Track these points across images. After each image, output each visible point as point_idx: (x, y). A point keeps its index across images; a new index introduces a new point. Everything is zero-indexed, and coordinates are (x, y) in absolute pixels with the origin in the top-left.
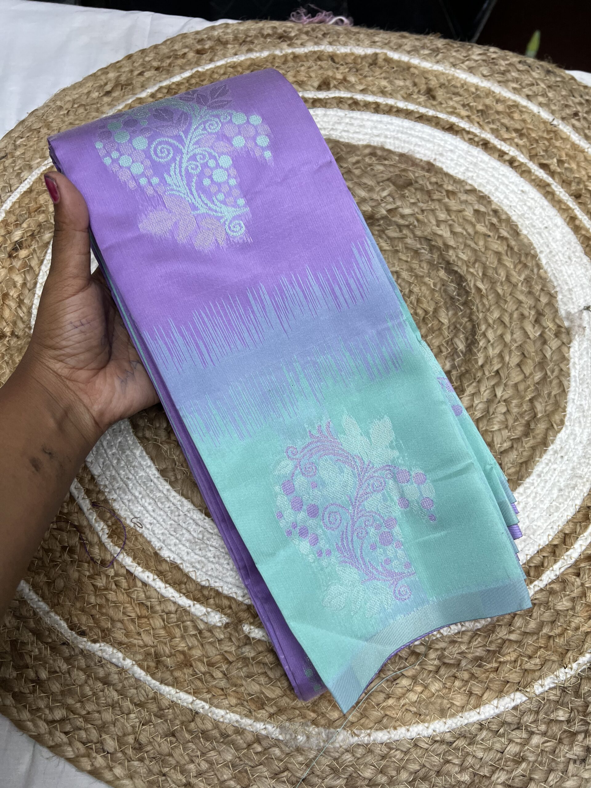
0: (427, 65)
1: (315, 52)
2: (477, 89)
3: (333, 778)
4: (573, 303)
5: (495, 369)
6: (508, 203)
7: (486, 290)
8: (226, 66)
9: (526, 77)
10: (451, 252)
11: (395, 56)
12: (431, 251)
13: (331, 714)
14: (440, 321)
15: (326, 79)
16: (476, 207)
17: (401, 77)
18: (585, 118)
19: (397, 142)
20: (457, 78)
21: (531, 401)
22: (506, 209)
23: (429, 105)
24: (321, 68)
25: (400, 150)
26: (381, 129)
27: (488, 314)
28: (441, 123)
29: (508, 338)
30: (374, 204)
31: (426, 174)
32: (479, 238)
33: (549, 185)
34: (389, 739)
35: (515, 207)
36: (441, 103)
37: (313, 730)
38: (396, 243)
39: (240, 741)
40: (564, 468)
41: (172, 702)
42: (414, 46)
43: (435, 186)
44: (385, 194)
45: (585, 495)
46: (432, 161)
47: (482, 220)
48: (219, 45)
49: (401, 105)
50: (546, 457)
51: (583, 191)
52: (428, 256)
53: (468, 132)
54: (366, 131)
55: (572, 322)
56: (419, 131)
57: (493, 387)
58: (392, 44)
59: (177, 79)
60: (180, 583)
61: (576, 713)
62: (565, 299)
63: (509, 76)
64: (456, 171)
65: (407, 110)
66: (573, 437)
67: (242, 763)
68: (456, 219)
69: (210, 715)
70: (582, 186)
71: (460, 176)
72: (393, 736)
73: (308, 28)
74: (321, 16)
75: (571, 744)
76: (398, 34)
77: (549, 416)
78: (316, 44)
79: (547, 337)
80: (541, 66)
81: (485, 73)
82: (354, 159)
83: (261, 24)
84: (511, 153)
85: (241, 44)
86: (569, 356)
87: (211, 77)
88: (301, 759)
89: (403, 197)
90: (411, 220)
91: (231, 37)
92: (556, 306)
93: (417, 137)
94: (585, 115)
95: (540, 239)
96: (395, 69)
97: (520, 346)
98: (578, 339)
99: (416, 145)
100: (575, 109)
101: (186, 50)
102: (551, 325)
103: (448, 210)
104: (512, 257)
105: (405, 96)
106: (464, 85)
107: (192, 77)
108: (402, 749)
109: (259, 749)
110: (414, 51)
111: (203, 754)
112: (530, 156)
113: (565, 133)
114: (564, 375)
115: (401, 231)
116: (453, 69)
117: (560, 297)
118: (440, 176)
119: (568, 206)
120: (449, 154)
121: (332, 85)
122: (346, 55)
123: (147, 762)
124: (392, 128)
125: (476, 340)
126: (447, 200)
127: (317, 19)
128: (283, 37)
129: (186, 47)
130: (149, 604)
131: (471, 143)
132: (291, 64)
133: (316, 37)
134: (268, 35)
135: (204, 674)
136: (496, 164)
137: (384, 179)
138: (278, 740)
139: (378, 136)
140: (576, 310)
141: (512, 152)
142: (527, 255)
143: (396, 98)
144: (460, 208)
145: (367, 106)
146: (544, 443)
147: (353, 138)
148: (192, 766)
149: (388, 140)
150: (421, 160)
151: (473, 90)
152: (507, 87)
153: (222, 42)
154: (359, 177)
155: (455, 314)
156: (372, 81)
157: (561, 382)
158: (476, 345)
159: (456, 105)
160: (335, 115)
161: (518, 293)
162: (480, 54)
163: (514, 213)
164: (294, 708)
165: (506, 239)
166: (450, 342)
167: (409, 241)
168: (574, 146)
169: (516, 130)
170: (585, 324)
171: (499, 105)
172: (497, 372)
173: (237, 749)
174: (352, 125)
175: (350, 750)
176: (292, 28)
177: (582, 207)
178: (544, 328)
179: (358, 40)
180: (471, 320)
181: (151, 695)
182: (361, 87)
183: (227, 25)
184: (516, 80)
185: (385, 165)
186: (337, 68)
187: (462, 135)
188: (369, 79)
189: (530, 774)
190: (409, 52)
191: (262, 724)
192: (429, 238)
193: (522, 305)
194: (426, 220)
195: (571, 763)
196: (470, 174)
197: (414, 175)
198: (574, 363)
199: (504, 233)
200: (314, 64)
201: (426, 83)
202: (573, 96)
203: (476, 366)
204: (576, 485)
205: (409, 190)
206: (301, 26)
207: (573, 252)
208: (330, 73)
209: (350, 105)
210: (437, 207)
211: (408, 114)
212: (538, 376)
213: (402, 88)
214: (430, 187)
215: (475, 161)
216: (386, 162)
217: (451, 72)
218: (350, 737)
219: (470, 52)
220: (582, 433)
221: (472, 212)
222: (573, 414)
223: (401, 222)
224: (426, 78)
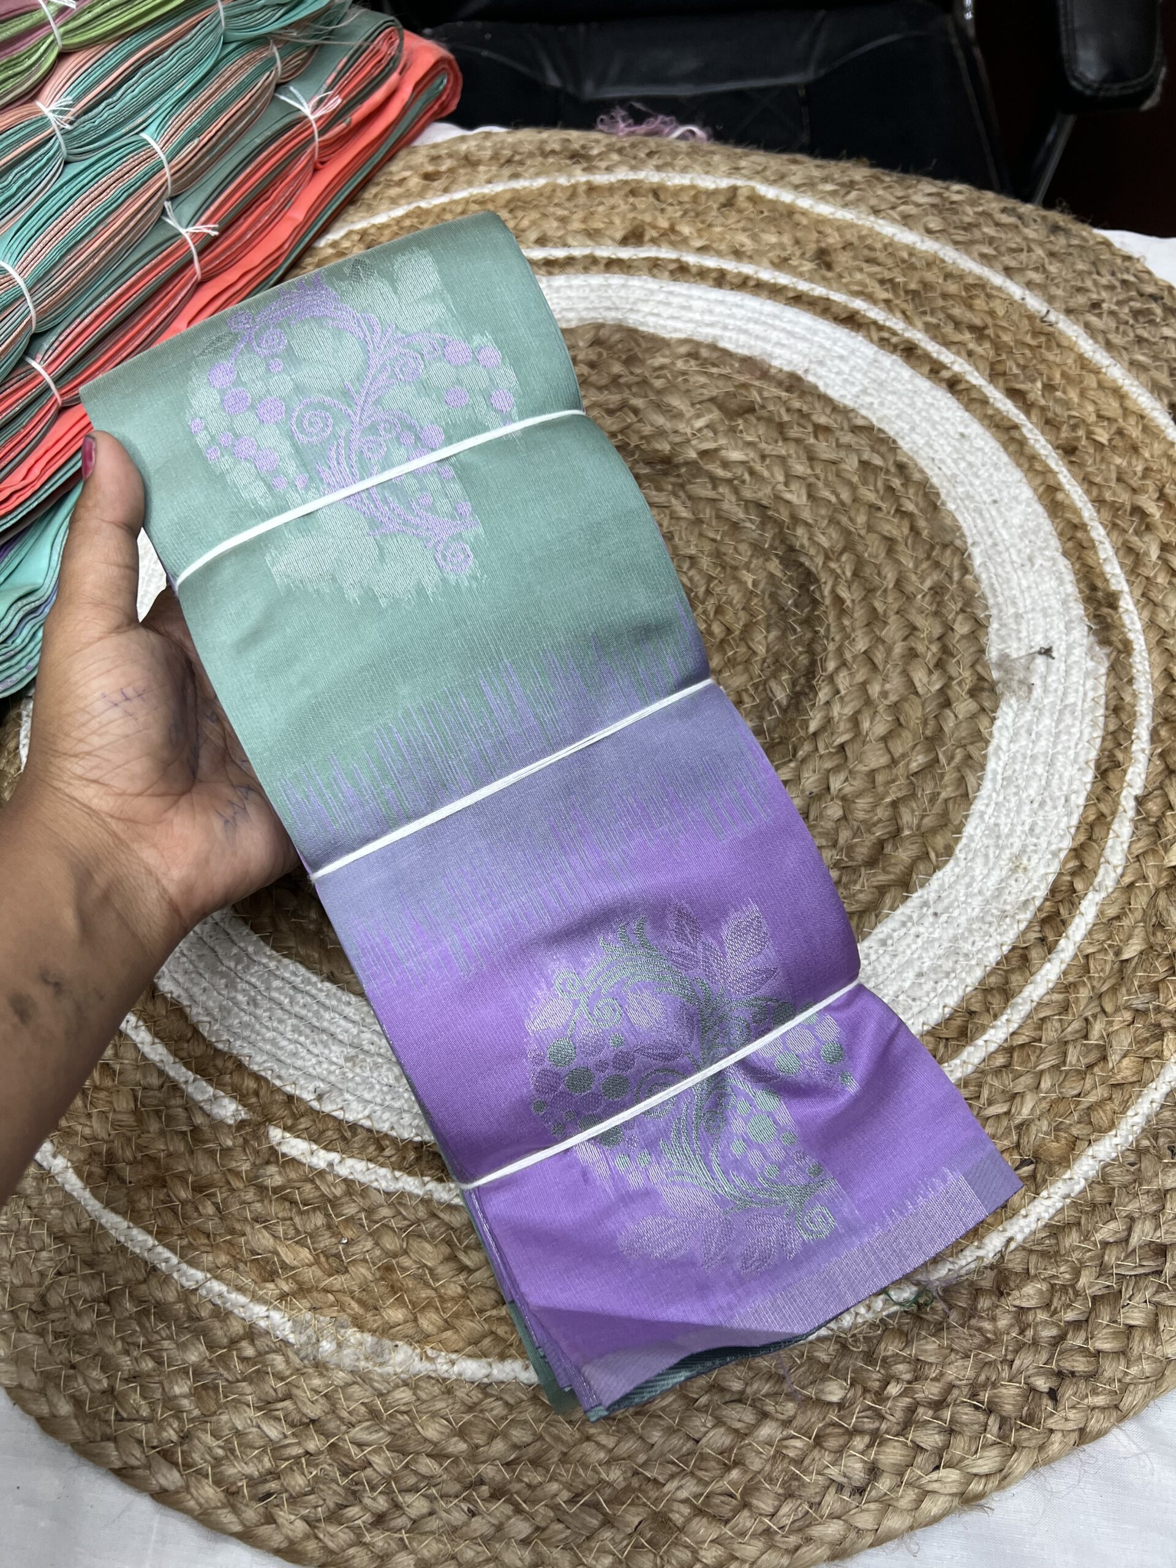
0: (824, 209)
1: (626, 182)
2: (911, 254)
3: (368, 1428)
4: (1019, 639)
5: (840, 740)
6: (931, 454)
7: (853, 601)
8: (467, 201)
9: (1010, 235)
10: (800, 531)
11: (769, 192)
12: (762, 526)
13: (390, 1312)
14: (750, 648)
15: (637, 227)
16: (865, 457)
17: (773, 229)
18: (1112, 313)
19: (743, 338)
20: (879, 234)
21: (894, 804)
22: (922, 463)
23: (817, 277)
24: (634, 208)
25: (745, 352)
26: (721, 314)
27: (846, 643)
28: (834, 309)
29: (875, 690)
30: (678, 439)
31: (784, 394)
32: (858, 510)
33: (1016, 427)
34: (487, 1376)
35: (943, 461)
36: (841, 276)
37: (353, 1335)
38: (701, 505)
39: (219, 1333)
40: (936, 935)
41: (118, 1242)
42: (811, 177)
43: (796, 416)
44: (699, 423)
45: (969, 989)
46: (800, 373)
47: (871, 480)
48: (464, 166)
49: (767, 275)
50: (904, 910)
51: (1084, 442)
52: (755, 535)
53: (881, 328)
54: (690, 315)
55: (1007, 671)
56: (790, 321)
57: (829, 771)
58: (768, 173)
59: (381, 219)
60: (181, 1038)
61: (860, 1393)
62: (1003, 632)
63: (977, 234)
64: (842, 392)
65: (775, 285)
66: (967, 879)
67: (213, 1370)
68: (822, 476)
69: (175, 1275)
70: (1081, 433)
71: (849, 402)
72: (495, 1372)
73: (626, 142)
74: (655, 123)
75: (840, 1452)
76: (785, 157)
77: (924, 835)
78: (633, 168)
79: (950, 693)
80: (1044, 218)
81: (931, 225)
82: (659, 361)
83: (545, 135)
84: (956, 368)
85: (502, 166)
86: (991, 734)
87: (438, 216)
88: (317, 1382)
89: (733, 430)
90: (739, 471)
91: (488, 153)
92: (983, 640)
93: (784, 330)
94: (1114, 307)
95: (979, 521)
96: (766, 214)
97: (896, 704)
98: (1015, 706)
99: (778, 344)
100: (1094, 296)
101: (407, 174)
102: (967, 674)
103: (812, 458)
104: (914, 549)
105: (776, 261)
106: (890, 246)
107: (407, 216)
108: (507, 1397)
109: (250, 1352)
110: (808, 186)
111: (149, 1343)
112: (990, 376)
113: (1069, 338)
114: (971, 767)
115: (715, 488)
116: (872, 218)
117: (994, 625)
118: (809, 399)
119: (1047, 465)
120: (837, 362)
121: (647, 238)
122: (683, 189)
123: (50, 1337)
124: (740, 313)
125: (812, 688)
126: (812, 440)
127: (643, 128)
128: (577, 157)
129: (410, 168)
130: (117, 1067)
131: (881, 347)
132: (582, 199)
133: (635, 158)
134: (553, 152)
135: (184, 1203)
136: (924, 384)
137: (705, 397)
138: (286, 1342)
139: (712, 325)
140: (1023, 653)
141: (958, 365)
142: (945, 546)
143: (758, 264)
144: (833, 456)
145: (702, 274)
146: (905, 885)
147: (664, 327)
148: (125, 1362)
149: (727, 334)
150: (781, 370)
151: (905, 255)
152: (968, 253)
153: (470, 162)
154: (659, 392)
155: (782, 638)
156: (720, 233)
157: (962, 778)
158: (811, 696)
159: (868, 281)
160: (642, 288)
161: (914, 611)
162: (930, 195)
163: (937, 471)
164: (326, 1291)
165: (909, 515)
166: (761, 686)
167: (726, 506)
168: (1083, 362)
169: (972, 328)
170: (1036, 680)
171: (949, 282)
172: (842, 747)
173: (211, 1347)
174: (669, 304)
175: (412, 1383)
176: (597, 141)
177: (1076, 469)
178: (951, 678)
179: (709, 164)
180: (810, 651)
181: (86, 1225)
182: (699, 244)
183: (488, 135)
184: (991, 241)
185: (710, 375)
186: (663, 210)
187: (868, 330)
188: (718, 229)
189: (742, 1494)
190: (796, 187)
191: (265, 1308)
192: (764, 502)
193: (917, 633)
194: (766, 474)
195: (832, 1490)
196: (868, 399)
197: (760, 394)
198: (999, 747)
199: (910, 507)
200: (621, 202)
201: (818, 241)
202: (1098, 273)
203: (802, 733)
204: (954, 971)
205: (746, 421)
206: (614, 139)
207: (1040, 549)
208: (648, 218)
209: (672, 272)
210: (792, 451)
211: (774, 292)
212: (918, 760)
213: (773, 247)
214: (786, 418)
215: (883, 376)
216: (714, 370)
217: (868, 224)
218: (417, 1359)
219: (910, 191)
220: (987, 876)
221: (856, 464)
222: (977, 839)
223: (720, 472)
224: (819, 232)
